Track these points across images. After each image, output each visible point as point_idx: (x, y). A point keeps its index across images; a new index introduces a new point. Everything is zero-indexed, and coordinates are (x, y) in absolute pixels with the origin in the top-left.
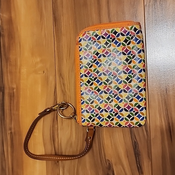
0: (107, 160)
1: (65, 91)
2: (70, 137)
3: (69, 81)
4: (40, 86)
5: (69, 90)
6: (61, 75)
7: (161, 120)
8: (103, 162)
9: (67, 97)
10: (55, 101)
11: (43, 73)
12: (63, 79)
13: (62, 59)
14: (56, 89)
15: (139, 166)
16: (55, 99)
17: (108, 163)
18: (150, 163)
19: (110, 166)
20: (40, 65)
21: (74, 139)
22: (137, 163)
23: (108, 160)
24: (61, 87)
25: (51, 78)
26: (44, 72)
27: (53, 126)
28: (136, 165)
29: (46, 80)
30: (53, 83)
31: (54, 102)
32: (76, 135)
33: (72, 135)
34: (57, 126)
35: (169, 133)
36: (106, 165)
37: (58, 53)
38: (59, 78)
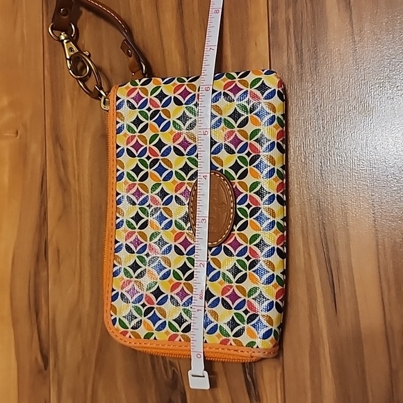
0: (168, 362)
1: (68, 180)
2: (78, 301)
3: (77, 154)
4: (7, 168)
5: (76, 178)
6: (58, 140)
7: (309, 254)
8: (157, 368)
9: (72, 196)
10: (41, 207)
11: (15, 135)
12: (62, 149)
13: (62, 97)
14: (44, 177)
15: (250, 380)
16: (41, 202)
17: (170, 373)
18: (279, 371)
19: (177, 379)
20: (8, 116)
21: (87, 308)
22: (245, 372)
23: (170, 362)
24: (58, 169)
25: (34, 148)
26: (17, 133)
27: (37, 274)
28: (242, 375)
29: (22, 152)
30: (39, 160)
31: (41, 211)
32: (91, 298)
33: (83, 297)
34: (46, 273)
35: (329, 289)
36: (165, 377)
37: (52, 82)
38: (54, 148)
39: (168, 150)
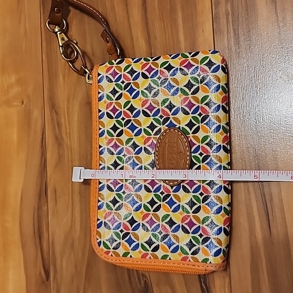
0: (141, 274)
1: (62, 138)
2: (71, 228)
3: (68, 117)
4: (16, 129)
5: (68, 136)
6: (53, 107)
7: (248, 190)
8: (132, 279)
9: (65, 149)
10: (42, 158)
11: (21, 104)
12: (57, 114)
13: (56, 75)
14: (44, 135)
15: (205, 287)
16: (42, 154)
17: (142, 282)
18: (227, 280)
19: (148, 288)
20: (16, 90)
21: (78, 234)
22: (200, 282)
23: (142, 274)
24: (54, 129)
25: (36, 113)
26: (23, 102)
27: (39, 208)
28: (198, 284)
29: (27, 117)
30: (40, 122)
31: (41, 161)
32: (81, 226)
33: (75, 225)
35: (265, 217)
36: (139, 285)
37: (48, 63)
38: (51, 113)
39: (138, 113)
